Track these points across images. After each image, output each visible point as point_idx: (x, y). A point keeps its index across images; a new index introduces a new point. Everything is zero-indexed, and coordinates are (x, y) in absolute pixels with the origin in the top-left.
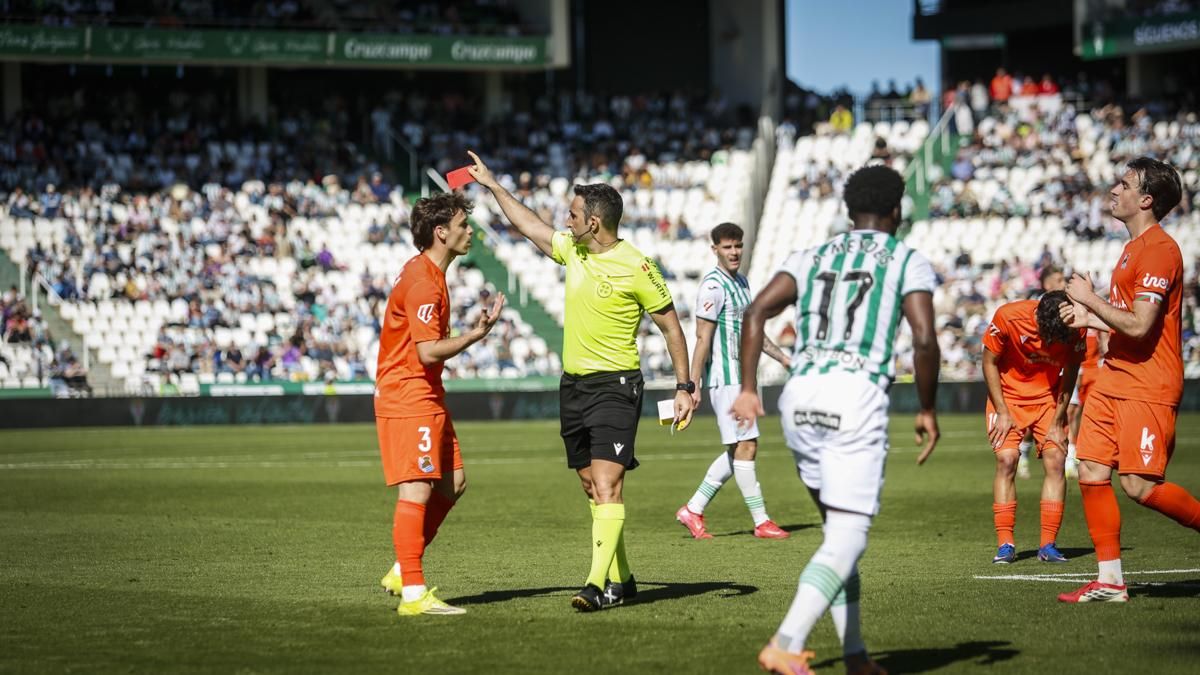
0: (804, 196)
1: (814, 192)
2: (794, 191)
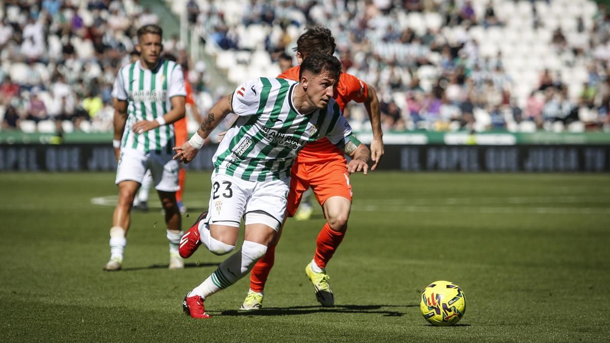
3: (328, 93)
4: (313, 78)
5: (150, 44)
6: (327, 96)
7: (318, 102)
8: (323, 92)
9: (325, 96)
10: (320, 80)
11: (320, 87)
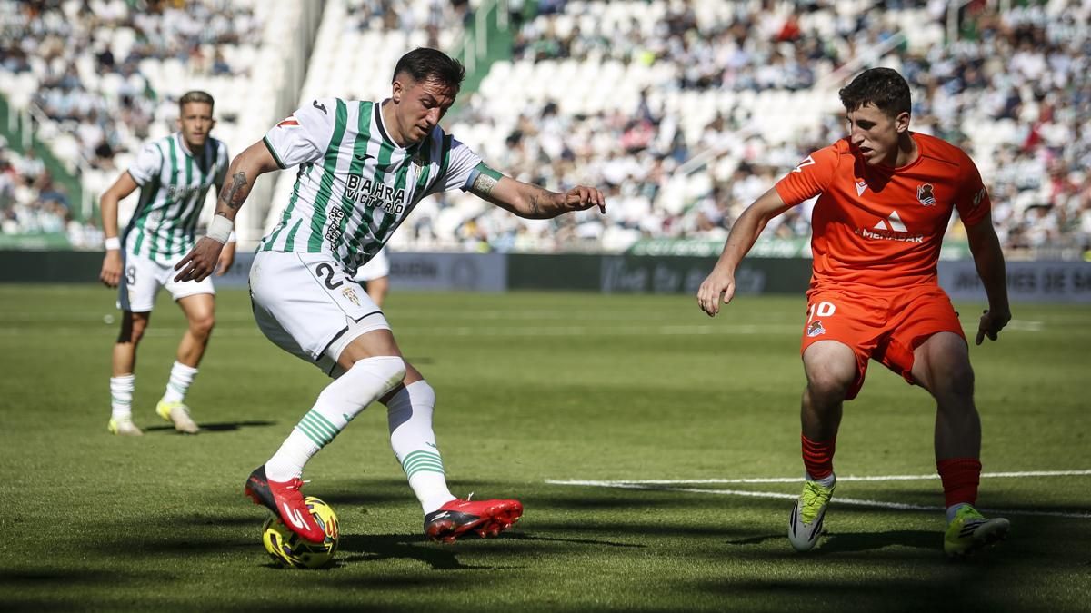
0: (364, 27)
1: (377, 23)
2: (353, 21)
3: (429, 118)
4: (412, 87)
5: (193, 117)
6: (427, 121)
7: (411, 130)
8: (422, 113)
9: (424, 120)
10: (421, 93)
11: (418, 105)
